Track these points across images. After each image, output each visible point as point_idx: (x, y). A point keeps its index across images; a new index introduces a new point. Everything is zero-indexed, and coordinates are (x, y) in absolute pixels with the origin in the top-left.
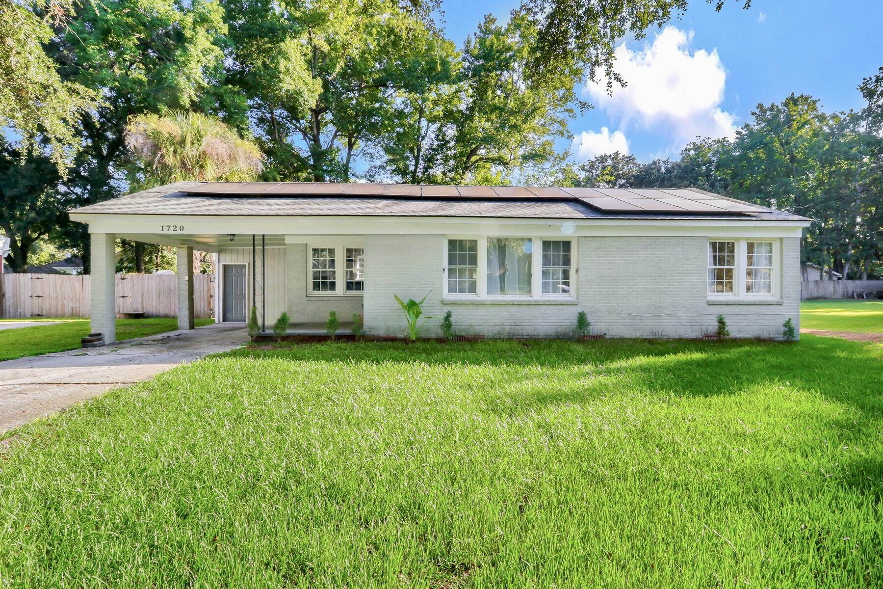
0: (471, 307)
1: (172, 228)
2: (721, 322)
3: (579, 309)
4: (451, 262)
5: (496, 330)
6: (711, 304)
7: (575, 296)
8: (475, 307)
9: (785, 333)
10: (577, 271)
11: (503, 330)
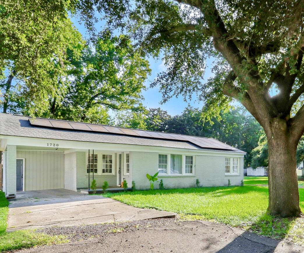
0: (167, 178)
1: (52, 145)
2: (229, 181)
3: (196, 178)
4: (160, 162)
5: (174, 185)
6: (226, 176)
7: (194, 174)
8: (168, 178)
9: (241, 184)
10: (195, 166)
11: (176, 185)
